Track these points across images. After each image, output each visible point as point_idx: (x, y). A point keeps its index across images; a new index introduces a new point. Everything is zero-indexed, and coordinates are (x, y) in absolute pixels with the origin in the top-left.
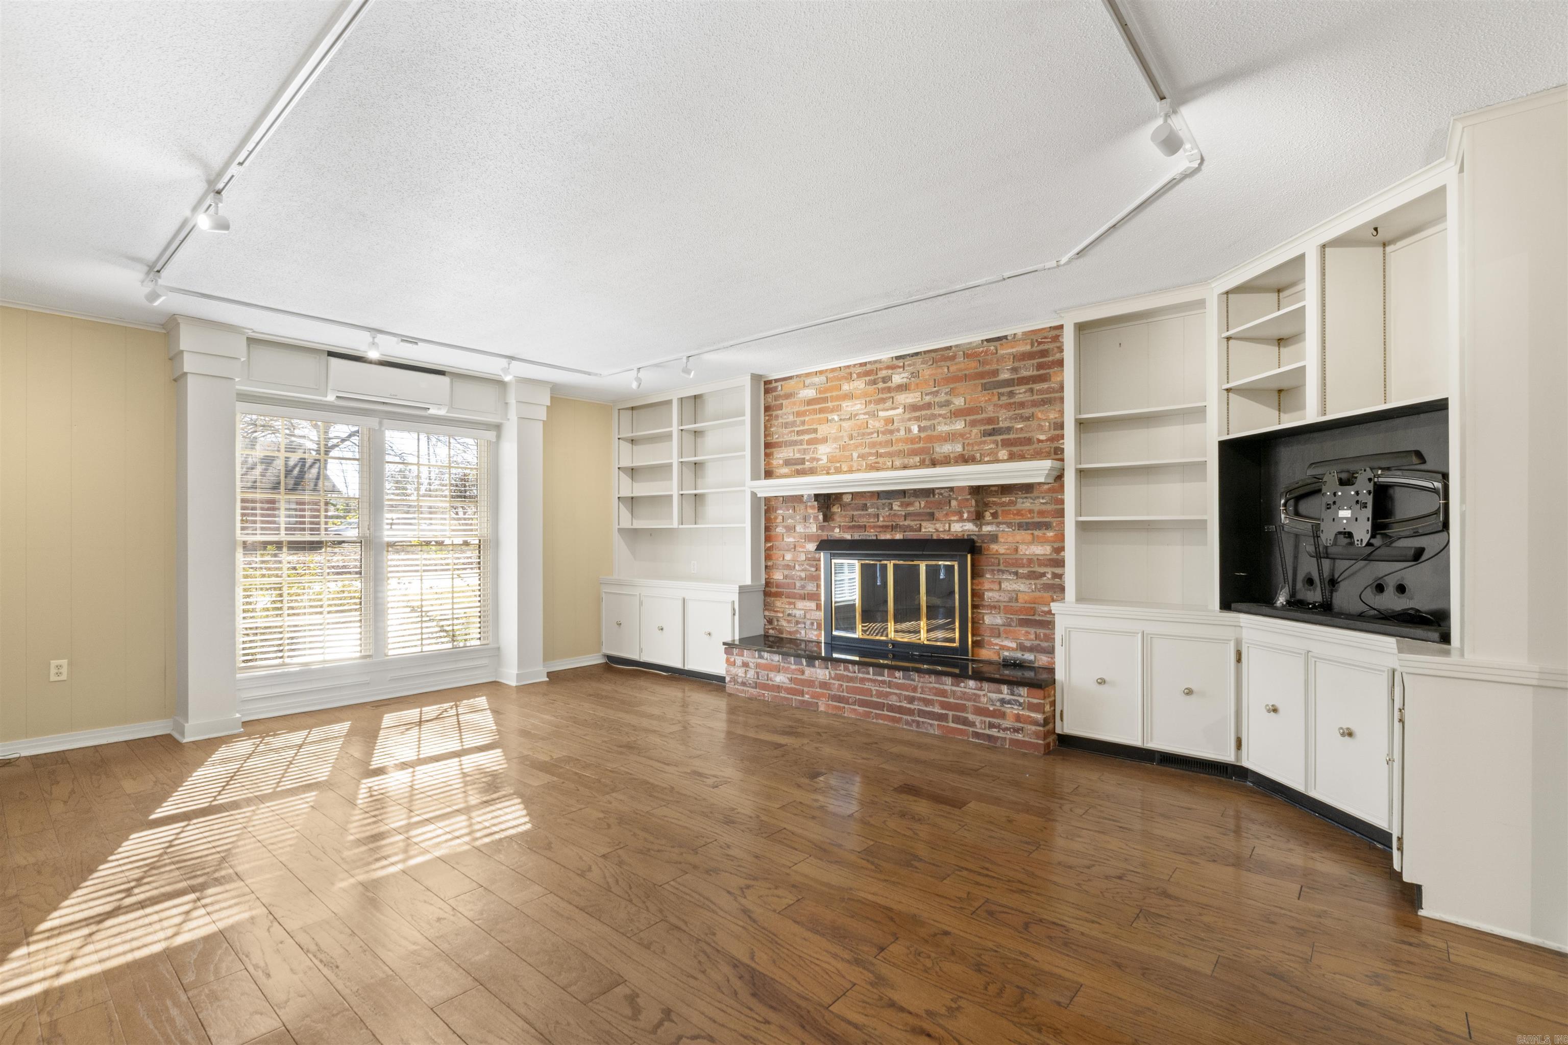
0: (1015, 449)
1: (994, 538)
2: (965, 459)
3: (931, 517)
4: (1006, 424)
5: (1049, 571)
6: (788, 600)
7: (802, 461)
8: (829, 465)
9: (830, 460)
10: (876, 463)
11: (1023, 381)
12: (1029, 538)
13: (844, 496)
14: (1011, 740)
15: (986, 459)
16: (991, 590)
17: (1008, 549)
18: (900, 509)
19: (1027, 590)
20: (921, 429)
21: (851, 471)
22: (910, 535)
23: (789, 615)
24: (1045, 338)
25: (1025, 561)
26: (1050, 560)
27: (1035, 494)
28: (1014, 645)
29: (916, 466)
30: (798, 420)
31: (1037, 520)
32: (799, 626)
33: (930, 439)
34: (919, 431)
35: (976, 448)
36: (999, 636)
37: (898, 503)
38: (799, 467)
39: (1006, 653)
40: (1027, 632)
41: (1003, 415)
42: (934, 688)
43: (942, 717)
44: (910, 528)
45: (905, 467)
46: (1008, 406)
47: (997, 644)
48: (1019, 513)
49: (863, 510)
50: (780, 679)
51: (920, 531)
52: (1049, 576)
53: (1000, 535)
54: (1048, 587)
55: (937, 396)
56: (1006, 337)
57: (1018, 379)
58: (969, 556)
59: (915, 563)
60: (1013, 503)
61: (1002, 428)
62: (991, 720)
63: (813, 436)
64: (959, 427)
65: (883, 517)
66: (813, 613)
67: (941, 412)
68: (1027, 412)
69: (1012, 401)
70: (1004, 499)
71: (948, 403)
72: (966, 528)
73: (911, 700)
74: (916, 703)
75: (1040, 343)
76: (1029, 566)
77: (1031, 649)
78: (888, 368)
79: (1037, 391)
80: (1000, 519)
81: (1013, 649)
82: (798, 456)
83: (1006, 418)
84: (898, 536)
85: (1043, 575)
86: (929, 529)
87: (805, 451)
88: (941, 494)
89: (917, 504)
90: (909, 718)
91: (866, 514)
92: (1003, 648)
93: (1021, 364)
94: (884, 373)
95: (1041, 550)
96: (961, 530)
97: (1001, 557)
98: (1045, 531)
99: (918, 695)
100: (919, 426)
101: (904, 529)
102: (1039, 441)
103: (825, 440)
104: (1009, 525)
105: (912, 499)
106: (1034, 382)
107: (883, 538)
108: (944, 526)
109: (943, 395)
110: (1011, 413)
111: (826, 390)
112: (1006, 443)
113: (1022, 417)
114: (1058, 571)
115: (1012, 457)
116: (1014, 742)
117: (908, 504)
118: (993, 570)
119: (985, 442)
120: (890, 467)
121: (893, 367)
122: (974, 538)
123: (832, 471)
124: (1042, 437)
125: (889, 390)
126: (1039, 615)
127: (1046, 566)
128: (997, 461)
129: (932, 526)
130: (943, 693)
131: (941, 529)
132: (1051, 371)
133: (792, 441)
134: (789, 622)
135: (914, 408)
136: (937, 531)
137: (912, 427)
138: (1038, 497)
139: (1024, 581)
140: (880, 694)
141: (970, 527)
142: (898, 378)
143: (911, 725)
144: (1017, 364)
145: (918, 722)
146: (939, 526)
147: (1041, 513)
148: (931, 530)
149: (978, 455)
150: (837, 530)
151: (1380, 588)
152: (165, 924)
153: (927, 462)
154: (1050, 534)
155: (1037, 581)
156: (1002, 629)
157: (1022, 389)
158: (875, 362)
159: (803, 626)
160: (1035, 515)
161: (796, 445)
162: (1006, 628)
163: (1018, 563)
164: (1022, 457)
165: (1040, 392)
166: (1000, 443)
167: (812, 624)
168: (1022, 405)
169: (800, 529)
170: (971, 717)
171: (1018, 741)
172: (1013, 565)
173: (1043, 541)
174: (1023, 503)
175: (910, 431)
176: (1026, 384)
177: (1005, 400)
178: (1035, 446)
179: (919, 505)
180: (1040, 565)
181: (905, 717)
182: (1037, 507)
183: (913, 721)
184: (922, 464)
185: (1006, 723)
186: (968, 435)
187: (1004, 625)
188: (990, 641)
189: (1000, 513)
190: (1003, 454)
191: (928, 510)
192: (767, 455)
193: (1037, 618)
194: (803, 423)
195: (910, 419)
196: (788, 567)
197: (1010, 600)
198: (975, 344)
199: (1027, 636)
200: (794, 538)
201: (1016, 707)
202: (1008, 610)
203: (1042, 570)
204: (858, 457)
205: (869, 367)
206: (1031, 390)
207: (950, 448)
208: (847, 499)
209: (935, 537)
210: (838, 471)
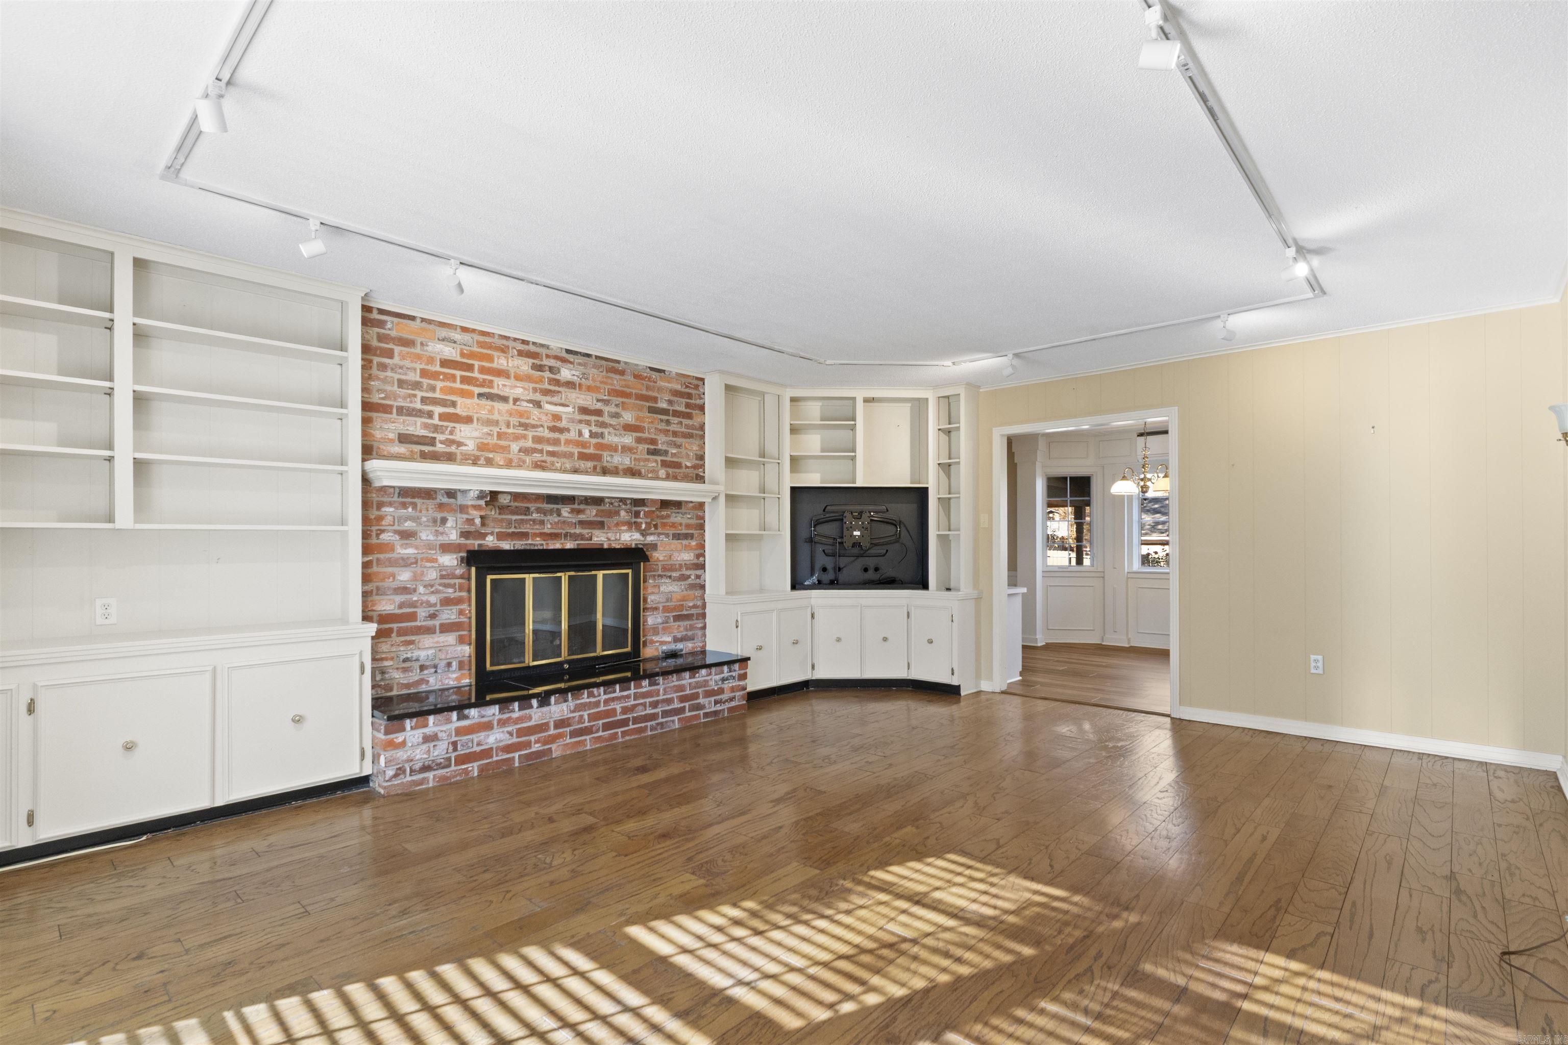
0: (670, 471)
1: (654, 546)
2: (632, 473)
3: (601, 525)
4: (664, 447)
5: (693, 573)
6: (403, 639)
7: (432, 442)
8: (479, 453)
9: (482, 447)
10: (543, 461)
11: (676, 414)
12: (679, 547)
13: (500, 496)
14: (728, 709)
15: (650, 475)
16: (653, 593)
17: (665, 556)
18: (570, 515)
19: (678, 590)
20: (592, 435)
21: (509, 465)
22: (583, 543)
23: (406, 660)
24: (690, 383)
25: (677, 566)
26: (694, 564)
27: (683, 510)
28: (669, 639)
29: (587, 472)
30: (426, 382)
31: (684, 531)
32: (426, 672)
33: (599, 446)
34: (591, 436)
35: (642, 463)
36: (658, 634)
37: (568, 510)
38: (427, 449)
39: (664, 648)
40: (679, 626)
41: (661, 438)
42: (674, 686)
43: (681, 710)
44: (582, 537)
45: (576, 471)
46: (666, 432)
47: (657, 642)
48: (673, 525)
49: (526, 515)
50: (495, 738)
51: (591, 539)
52: (693, 577)
53: (659, 544)
54: (692, 587)
55: (607, 405)
56: (664, 371)
57: (673, 410)
58: (642, 564)
59: (593, 573)
60: (668, 516)
61: (661, 450)
62: (715, 698)
63: (451, 410)
64: (627, 441)
65: (551, 524)
66: (450, 649)
67: (611, 422)
68: (679, 440)
69: (668, 428)
70: (663, 513)
71: (616, 415)
72: (634, 537)
73: (654, 705)
74: (660, 706)
75: (687, 387)
76: (680, 570)
77: (681, 640)
78: (556, 358)
79: (686, 425)
80: (660, 530)
81: (669, 642)
82: (424, 433)
83: (664, 442)
84: (569, 545)
85: (689, 577)
86: (600, 538)
87: (436, 428)
88: (612, 504)
89: (588, 512)
90: (653, 723)
91: (530, 520)
92: (662, 643)
93: (675, 399)
94: (552, 362)
95: (687, 557)
96: (629, 539)
97: (660, 564)
98: (690, 541)
99: (661, 698)
100: (590, 431)
101: (574, 537)
102: (687, 467)
103: (468, 420)
104: (667, 535)
105: (582, 507)
106: (683, 418)
107: (551, 547)
108: (616, 535)
109: (613, 406)
110: (668, 439)
111: (472, 355)
112: (665, 464)
113: (675, 444)
114: (699, 572)
115: (668, 478)
116: (730, 710)
117: (579, 512)
118: (654, 576)
119: (648, 460)
120: (559, 468)
121: (564, 360)
122: (640, 546)
123: (482, 461)
124: (689, 464)
125: (557, 382)
126: (687, 610)
127: (690, 569)
128: (657, 478)
129: (604, 535)
130: (681, 688)
131: (613, 539)
132: (694, 412)
133: (414, 409)
134: (405, 670)
135: (584, 410)
136: (609, 539)
137: (583, 431)
138: (686, 513)
139: (676, 583)
140: (625, 710)
141: (637, 536)
142: (566, 374)
143: (656, 729)
144: (672, 398)
145: (662, 724)
146: (611, 536)
147: (688, 526)
148: (603, 539)
149: (643, 471)
150: (490, 538)
151: (866, 570)
152: (1297, 993)
153: (598, 469)
154: (693, 543)
155: (685, 583)
156: (660, 626)
157: (675, 420)
158: (542, 346)
159: (433, 670)
160: (683, 528)
161: (421, 417)
162: (665, 625)
163: (672, 568)
164: (675, 478)
165: (687, 426)
166: (659, 463)
167: (449, 665)
168: (675, 434)
169: (426, 535)
170: (701, 700)
171: (733, 707)
172: (670, 570)
173: (687, 548)
174: (676, 517)
175: (580, 434)
176: (678, 417)
177: (662, 426)
178: (683, 470)
179: (591, 513)
180: (687, 569)
181: (649, 724)
182: (684, 521)
183: (658, 724)
184: (594, 471)
185: (725, 697)
186: (635, 451)
187: (663, 623)
188: (652, 640)
189: (659, 525)
190: (662, 473)
191: (599, 519)
192: (366, 421)
193: (685, 612)
194: (433, 389)
195: (580, 422)
196: (404, 590)
197: (667, 601)
198: (641, 368)
199: (680, 628)
200: (417, 548)
201: (731, 681)
202: (666, 609)
203: (688, 573)
204: (520, 451)
205: (532, 348)
206: (681, 423)
207: (620, 459)
208: (504, 500)
209: (606, 546)
210: (489, 463)
